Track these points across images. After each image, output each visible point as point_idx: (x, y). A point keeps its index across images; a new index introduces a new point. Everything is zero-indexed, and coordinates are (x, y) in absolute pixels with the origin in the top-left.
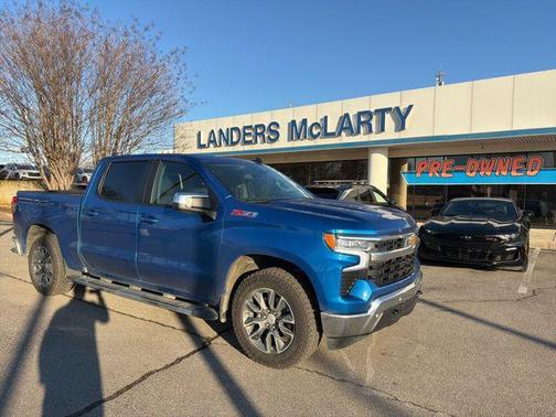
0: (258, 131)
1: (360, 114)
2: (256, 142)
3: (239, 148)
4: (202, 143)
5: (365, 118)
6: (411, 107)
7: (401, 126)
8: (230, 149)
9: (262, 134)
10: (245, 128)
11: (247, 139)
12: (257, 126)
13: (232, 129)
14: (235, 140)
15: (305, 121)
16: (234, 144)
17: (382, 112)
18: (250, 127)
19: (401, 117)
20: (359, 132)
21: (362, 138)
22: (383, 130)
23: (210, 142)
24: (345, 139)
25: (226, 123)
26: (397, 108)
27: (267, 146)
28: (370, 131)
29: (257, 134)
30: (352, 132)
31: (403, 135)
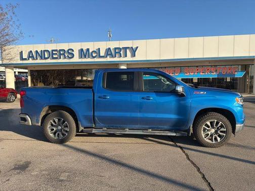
0: (62, 53)
1: (115, 49)
2: (60, 58)
3: (49, 61)
4: (24, 58)
5: (118, 51)
6: (137, 47)
7: (133, 55)
8: (44, 61)
9: (64, 54)
10: (53, 51)
11: (54, 56)
12: (60, 50)
13: (44, 51)
14: (46, 56)
15: (88, 50)
16: (46, 59)
17: (125, 49)
18: (56, 50)
19: (134, 51)
20: (115, 56)
21: (116, 59)
22: (126, 56)
23: (29, 57)
24: (109, 59)
25: (40, 48)
26: (132, 48)
27: (66, 60)
28: (121, 56)
29: (60, 54)
30: (112, 56)
31: (134, 59)
